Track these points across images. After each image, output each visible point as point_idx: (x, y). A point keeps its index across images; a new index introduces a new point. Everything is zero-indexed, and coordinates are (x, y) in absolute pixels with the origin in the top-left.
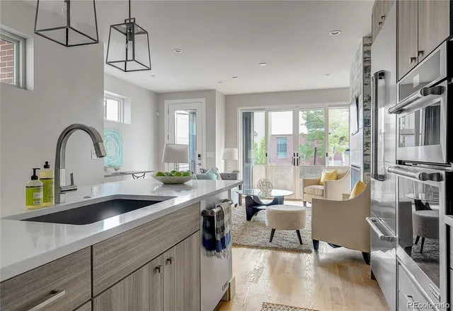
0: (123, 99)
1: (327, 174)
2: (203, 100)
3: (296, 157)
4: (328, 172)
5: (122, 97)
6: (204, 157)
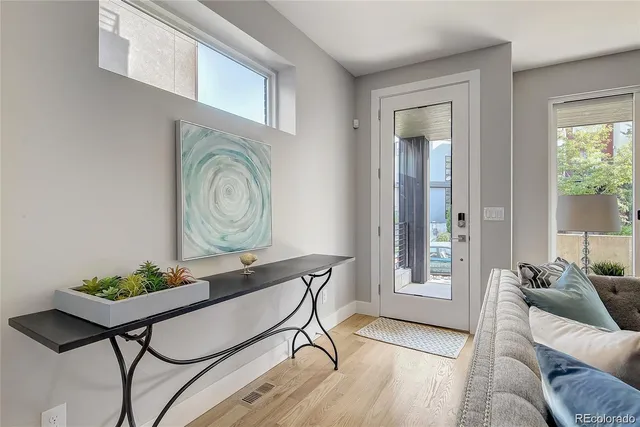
0: (277, 73)
2: (474, 75)
6: (473, 219)
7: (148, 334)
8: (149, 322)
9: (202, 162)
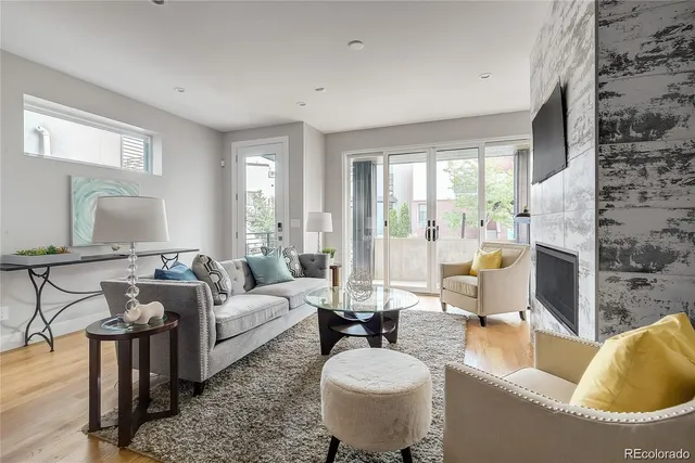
0: (151, 137)
1: (483, 257)
2: (285, 139)
3: (432, 228)
4: (484, 253)
5: (150, 132)
6: (286, 227)
7: (47, 273)
8: (48, 266)
9: (87, 196)
